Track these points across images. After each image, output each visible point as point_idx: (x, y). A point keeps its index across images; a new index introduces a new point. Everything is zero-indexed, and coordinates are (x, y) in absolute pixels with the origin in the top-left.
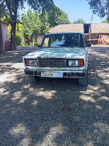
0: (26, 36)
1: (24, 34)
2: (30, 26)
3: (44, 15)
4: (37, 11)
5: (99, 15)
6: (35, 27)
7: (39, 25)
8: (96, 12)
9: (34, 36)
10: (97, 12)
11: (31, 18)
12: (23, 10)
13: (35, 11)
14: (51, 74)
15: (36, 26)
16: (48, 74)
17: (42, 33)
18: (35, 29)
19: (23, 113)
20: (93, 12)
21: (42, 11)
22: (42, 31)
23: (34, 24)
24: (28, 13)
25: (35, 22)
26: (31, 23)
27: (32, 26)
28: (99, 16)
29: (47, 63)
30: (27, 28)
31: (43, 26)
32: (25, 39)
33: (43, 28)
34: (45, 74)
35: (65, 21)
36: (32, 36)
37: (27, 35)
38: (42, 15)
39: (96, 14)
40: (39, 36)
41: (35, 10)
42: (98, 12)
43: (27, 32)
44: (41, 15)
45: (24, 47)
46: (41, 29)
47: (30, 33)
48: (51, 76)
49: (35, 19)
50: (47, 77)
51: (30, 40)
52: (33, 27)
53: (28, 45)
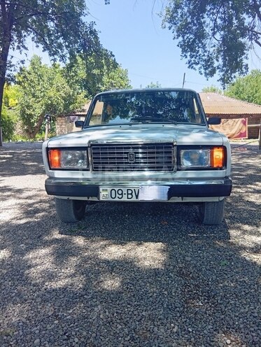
0: (27, 118)
1: (23, 113)
2: (38, 93)
3: (74, 66)
4: (56, 56)
5: (203, 71)
6: (51, 97)
7: (59, 91)
8: (194, 65)
9: (46, 118)
10: (197, 64)
11: (39, 76)
12: (22, 53)
13: (52, 58)
14: (130, 192)
15: (52, 95)
16: (120, 192)
17: (68, 112)
18: (50, 102)
19: (56, 322)
20: (188, 65)
21: (70, 59)
22: (66, 106)
23: (47, 89)
24: (33, 64)
25: (51, 84)
26: (40, 88)
27: (42, 94)
28: (202, 74)
29: (118, 158)
30: (30, 99)
31: (69, 95)
32: (24, 124)
33: (69, 100)
34: (113, 192)
35: (121, 85)
36: (42, 117)
37: (31, 115)
38: (70, 67)
39: (194, 69)
40: (59, 118)
41: (53, 55)
42: (199, 66)
43: (29, 107)
44: (68, 68)
45: (22, 142)
46: (65, 101)
47: (38, 110)
48: (130, 196)
49: (50, 79)
50: (117, 199)
51: (37, 127)
52: (44, 95)
53: (31, 138)
